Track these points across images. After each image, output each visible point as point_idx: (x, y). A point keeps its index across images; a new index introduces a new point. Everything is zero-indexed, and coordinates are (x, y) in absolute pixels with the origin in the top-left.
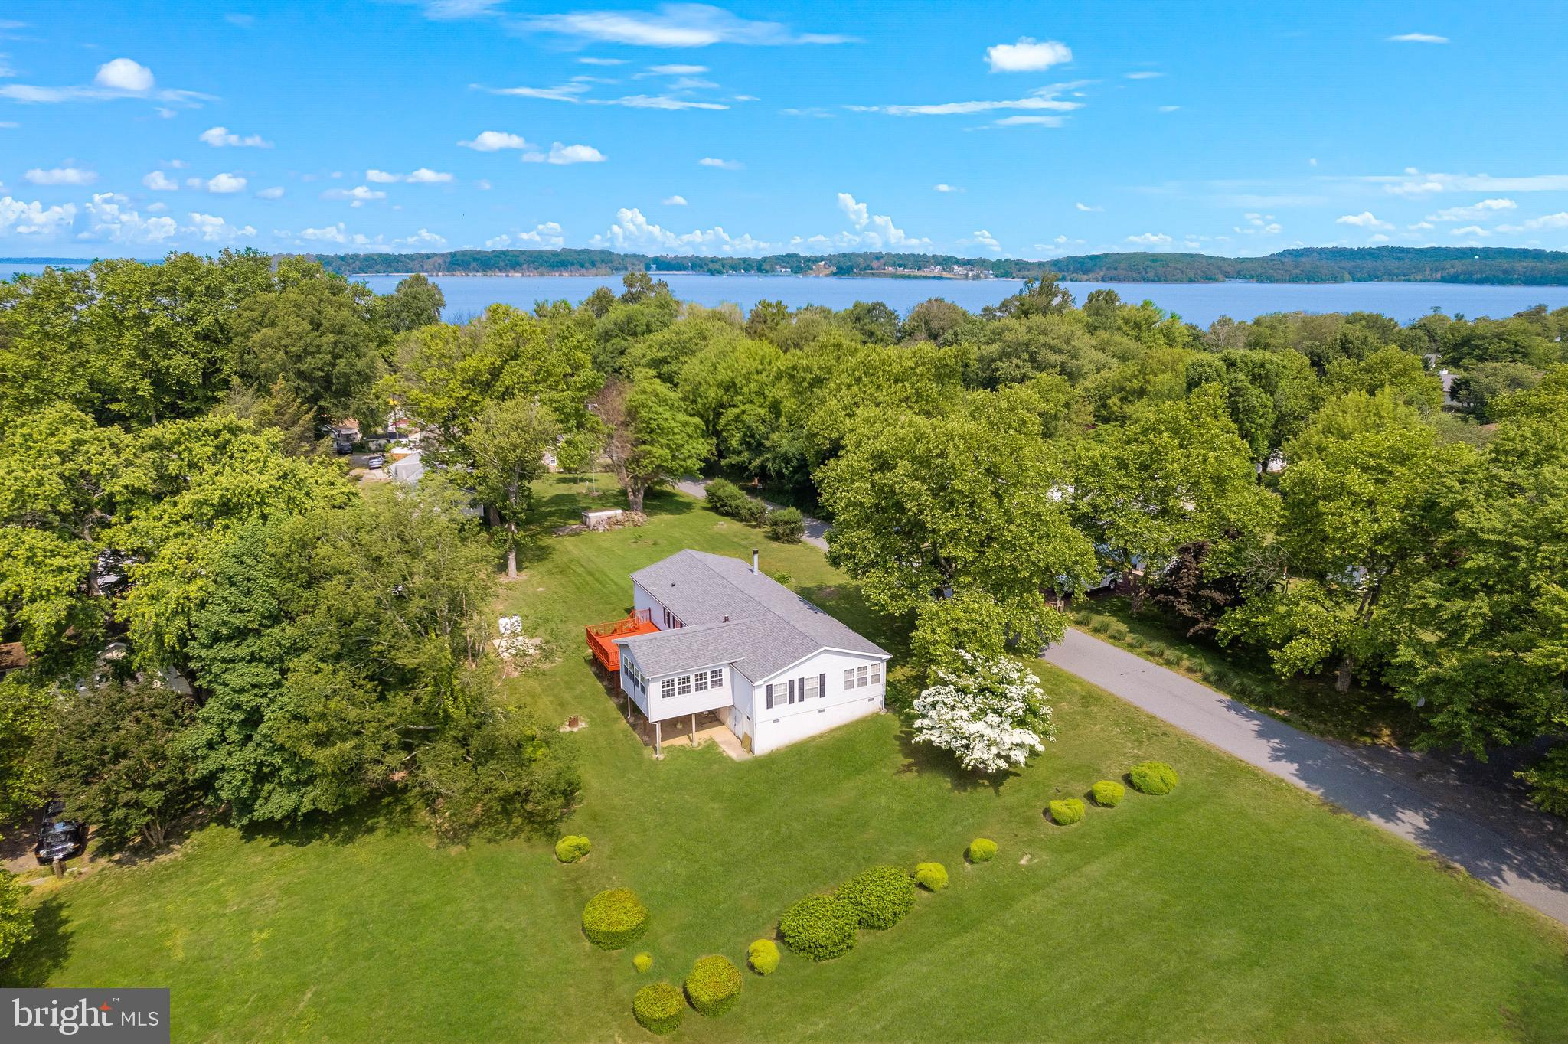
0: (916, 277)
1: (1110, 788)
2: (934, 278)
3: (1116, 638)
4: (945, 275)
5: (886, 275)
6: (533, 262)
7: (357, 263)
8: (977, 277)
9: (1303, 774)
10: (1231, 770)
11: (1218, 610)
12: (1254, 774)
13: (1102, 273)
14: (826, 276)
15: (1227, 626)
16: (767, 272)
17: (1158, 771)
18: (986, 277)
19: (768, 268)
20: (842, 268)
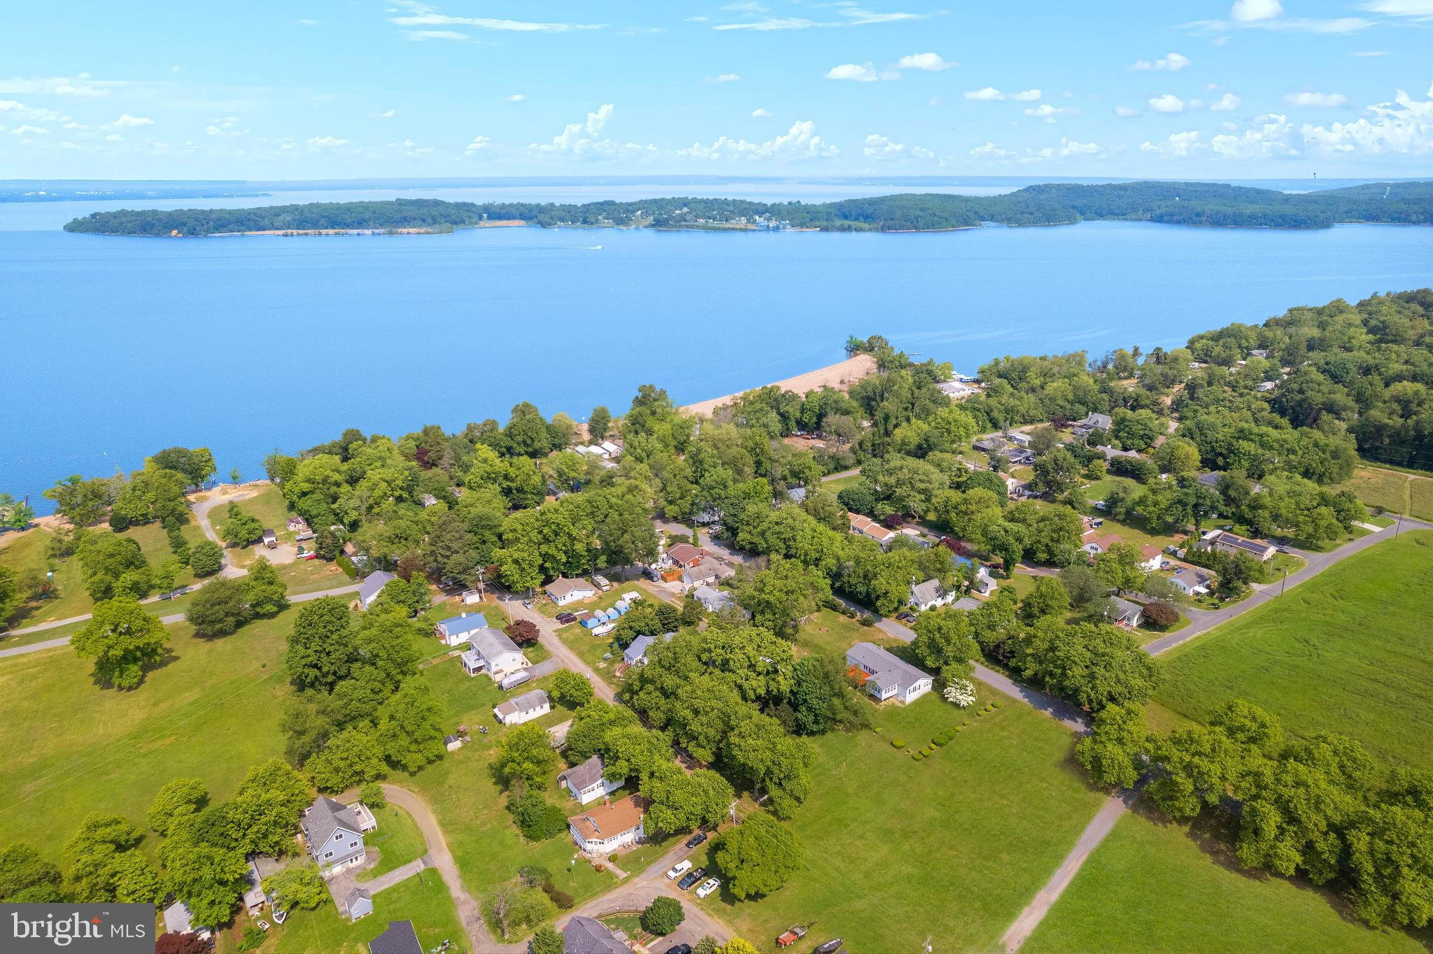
0: (725, 230)
1: (989, 707)
2: (741, 230)
3: (982, 663)
4: (750, 226)
5: (698, 227)
6: (379, 219)
7: (211, 223)
8: (776, 229)
9: (1030, 701)
10: (1014, 701)
11: (1009, 658)
12: (1019, 702)
13: (881, 224)
14: (646, 227)
15: (1012, 663)
16: (592, 224)
17: (999, 703)
18: (784, 228)
19: (593, 220)
20: (659, 221)
